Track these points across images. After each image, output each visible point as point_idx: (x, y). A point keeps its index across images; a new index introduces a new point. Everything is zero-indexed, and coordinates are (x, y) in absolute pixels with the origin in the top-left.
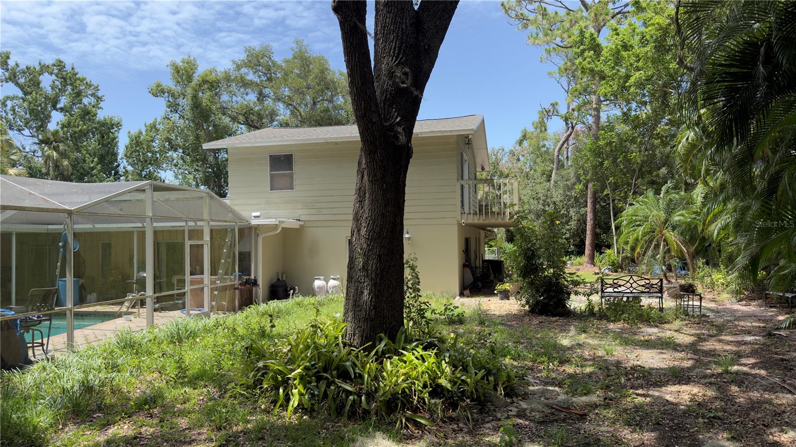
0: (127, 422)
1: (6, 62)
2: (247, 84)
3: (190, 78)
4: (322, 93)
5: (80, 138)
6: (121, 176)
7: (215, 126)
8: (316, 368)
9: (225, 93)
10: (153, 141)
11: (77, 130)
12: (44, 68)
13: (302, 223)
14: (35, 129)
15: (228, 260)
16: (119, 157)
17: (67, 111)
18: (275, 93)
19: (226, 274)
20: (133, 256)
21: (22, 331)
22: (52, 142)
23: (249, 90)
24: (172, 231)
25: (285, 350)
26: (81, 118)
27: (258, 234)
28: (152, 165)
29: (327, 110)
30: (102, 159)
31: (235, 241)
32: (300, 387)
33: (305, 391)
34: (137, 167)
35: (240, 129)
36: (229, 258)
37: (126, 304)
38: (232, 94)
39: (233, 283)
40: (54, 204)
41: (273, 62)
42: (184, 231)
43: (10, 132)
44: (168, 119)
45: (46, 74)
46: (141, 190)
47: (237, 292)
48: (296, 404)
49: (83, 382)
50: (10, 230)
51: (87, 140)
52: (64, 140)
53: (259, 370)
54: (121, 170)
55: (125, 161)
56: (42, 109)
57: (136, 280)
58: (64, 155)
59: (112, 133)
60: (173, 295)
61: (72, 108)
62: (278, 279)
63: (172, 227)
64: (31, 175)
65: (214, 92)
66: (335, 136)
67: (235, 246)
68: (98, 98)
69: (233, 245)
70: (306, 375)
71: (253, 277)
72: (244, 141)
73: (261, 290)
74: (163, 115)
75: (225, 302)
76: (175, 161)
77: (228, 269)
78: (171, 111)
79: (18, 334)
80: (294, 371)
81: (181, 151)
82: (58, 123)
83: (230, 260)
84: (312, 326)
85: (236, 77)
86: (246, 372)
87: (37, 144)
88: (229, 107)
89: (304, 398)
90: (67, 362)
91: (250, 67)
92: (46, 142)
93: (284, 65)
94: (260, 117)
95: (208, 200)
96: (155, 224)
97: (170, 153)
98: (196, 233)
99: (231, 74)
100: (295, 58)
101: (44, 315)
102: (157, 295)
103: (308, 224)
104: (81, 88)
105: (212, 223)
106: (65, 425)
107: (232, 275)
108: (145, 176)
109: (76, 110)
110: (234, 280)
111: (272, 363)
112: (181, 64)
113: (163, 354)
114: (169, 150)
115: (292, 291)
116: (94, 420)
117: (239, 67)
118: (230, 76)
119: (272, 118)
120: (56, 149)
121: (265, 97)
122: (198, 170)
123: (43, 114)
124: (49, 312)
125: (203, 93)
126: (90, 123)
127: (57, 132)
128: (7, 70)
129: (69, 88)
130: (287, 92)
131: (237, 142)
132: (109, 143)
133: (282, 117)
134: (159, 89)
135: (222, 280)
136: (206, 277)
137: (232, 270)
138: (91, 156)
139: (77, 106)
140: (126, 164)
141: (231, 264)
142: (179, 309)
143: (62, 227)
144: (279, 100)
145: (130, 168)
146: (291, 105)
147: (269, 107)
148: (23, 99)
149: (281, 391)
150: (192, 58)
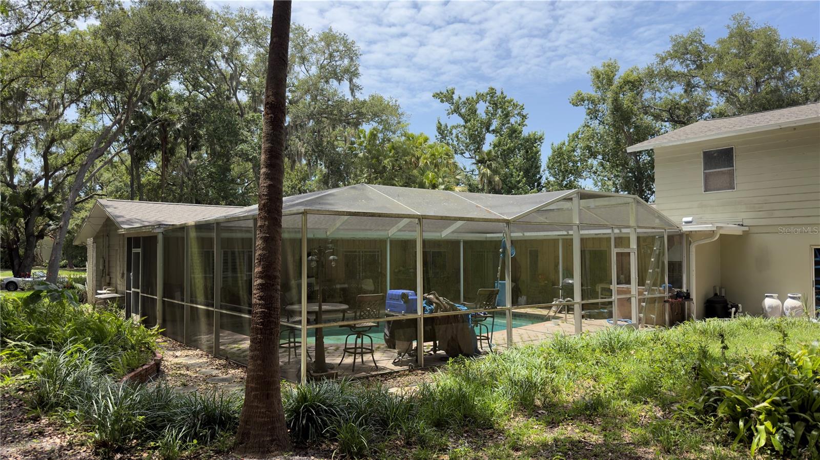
0: (570, 424)
1: (452, 97)
2: (673, 76)
3: (610, 82)
4: (769, 70)
5: (508, 155)
6: (543, 187)
7: (636, 127)
8: (788, 405)
9: (647, 91)
10: (574, 151)
11: (505, 148)
12: (480, 97)
13: (746, 229)
14: (473, 151)
15: (656, 270)
16: (542, 169)
17: (498, 132)
18: (706, 81)
19: (654, 285)
20: (558, 263)
21: (473, 325)
22: (486, 161)
23: (674, 83)
24: (595, 238)
25: (742, 378)
26: (509, 137)
27: (690, 241)
28: (573, 174)
29: (776, 90)
30: (526, 172)
31: (664, 249)
32: (768, 424)
33: (775, 429)
34: (558, 177)
35: (664, 127)
36: (658, 268)
37: (554, 309)
38: (655, 90)
39: (662, 295)
40: (495, 214)
41: (705, 47)
42: (610, 238)
43: (456, 156)
44: (588, 126)
45: (481, 102)
46: (568, 199)
47: (667, 305)
48: (763, 443)
49: (527, 378)
50: (459, 238)
51: (514, 157)
52: (494, 159)
53: (710, 394)
54: (543, 181)
55: (547, 172)
56: (478, 133)
57: (562, 286)
58: (495, 172)
59: (535, 147)
60: (597, 304)
61: (502, 129)
62: (716, 294)
63: (596, 234)
64: (470, 191)
65: (635, 92)
66: (794, 119)
67: (663, 255)
68: (523, 116)
69: (660, 255)
70: (775, 411)
71: (684, 290)
72: (673, 139)
73: (695, 305)
74: (583, 123)
75: (654, 315)
76: (594, 169)
77: (656, 280)
78: (591, 118)
79: (470, 327)
80: (758, 403)
81: (600, 157)
82: (491, 144)
83: (659, 270)
84: (779, 353)
85: (660, 71)
86: (694, 395)
87: (475, 164)
88: (652, 105)
89: (774, 437)
90: (511, 357)
91: (676, 57)
92: (481, 161)
93: (717, 46)
94: (687, 110)
95: (634, 205)
96: (582, 232)
97: (590, 161)
98: (622, 241)
99: (654, 69)
100: (731, 36)
101: (489, 313)
102: (584, 302)
103: (754, 230)
104: (509, 109)
105: (639, 230)
106: (516, 416)
107: (661, 287)
108: (566, 185)
109: (505, 130)
110: (663, 291)
111: (728, 389)
112: (602, 68)
113: (597, 362)
114: (589, 158)
115: (734, 309)
116: (540, 416)
117: (663, 60)
118: (653, 71)
119: (701, 110)
120: (489, 167)
121: (694, 87)
122: (618, 176)
123: (479, 137)
124: (493, 310)
125: (623, 95)
126: (516, 141)
127: (490, 151)
128: (453, 103)
129: (499, 111)
130: (721, 77)
131: (665, 141)
132: (532, 157)
133: (714, 106)
134: (579, 98)
135: (650, 291)
136: (634, 287)
137: (661, 281)
138: (517, 171)
139: (506, 126)
140: (548, 175)
141: (660, 275)
142: (605, 318)
143: (501, 235)
144: (711, 87)
145: (552, 179)
146: (726, 91)
147: (698, 98)
148: (464, 126)
149: (741, 423)
150: (612, 61)
